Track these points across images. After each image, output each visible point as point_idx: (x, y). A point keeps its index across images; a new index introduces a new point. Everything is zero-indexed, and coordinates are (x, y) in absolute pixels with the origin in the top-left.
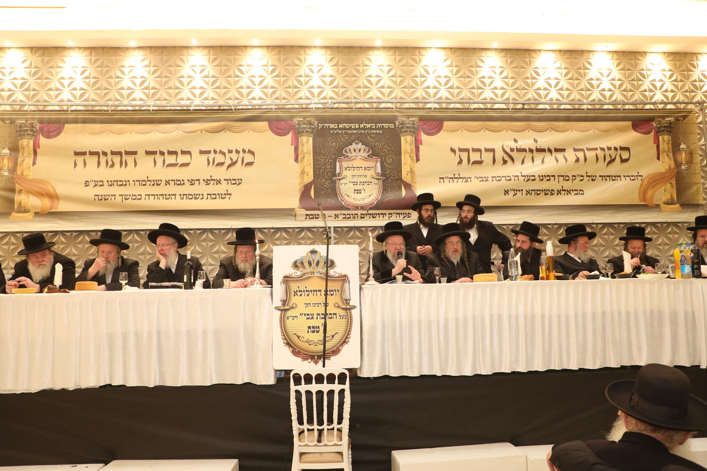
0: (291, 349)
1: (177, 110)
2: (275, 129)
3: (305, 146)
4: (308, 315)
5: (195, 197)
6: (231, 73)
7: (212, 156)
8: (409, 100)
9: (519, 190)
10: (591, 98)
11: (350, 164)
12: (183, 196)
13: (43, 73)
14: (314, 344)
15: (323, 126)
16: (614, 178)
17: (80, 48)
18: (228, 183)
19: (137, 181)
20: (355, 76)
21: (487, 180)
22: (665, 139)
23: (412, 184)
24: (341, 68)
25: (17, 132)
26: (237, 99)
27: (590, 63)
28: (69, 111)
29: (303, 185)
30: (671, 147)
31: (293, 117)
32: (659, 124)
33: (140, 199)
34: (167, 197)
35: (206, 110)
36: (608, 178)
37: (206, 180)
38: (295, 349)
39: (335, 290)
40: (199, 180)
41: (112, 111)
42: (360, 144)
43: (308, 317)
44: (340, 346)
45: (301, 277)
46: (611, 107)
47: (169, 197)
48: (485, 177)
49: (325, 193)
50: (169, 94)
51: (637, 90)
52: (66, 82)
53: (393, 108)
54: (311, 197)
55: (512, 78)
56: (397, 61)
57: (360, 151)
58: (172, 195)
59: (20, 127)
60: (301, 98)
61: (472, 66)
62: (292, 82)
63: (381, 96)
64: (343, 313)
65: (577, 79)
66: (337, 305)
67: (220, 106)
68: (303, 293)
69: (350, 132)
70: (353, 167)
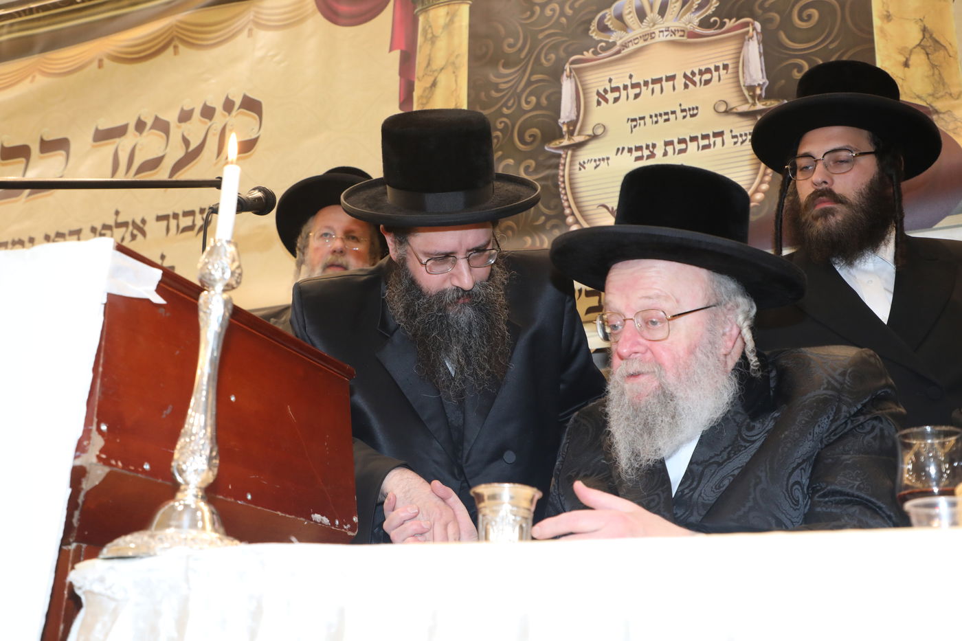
2: (335, 5)
3: (442, 44)
7: (125, 144)
11: (620, 75)
18: (168, 229)
23: (938, 105)
37: (99, 227)
40: (80, 232)
57: (662, 13)
70: (634, 86)
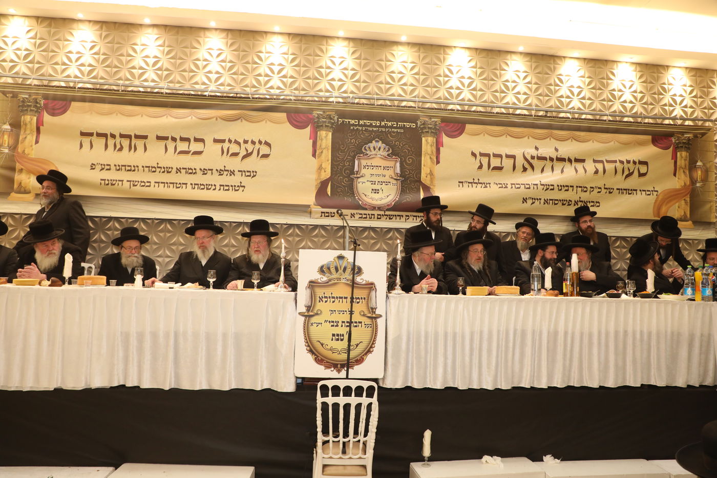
0: (314, 357)
1: (192, 95)
2: (294, 122)
3: (324, 141)
4: (333, 322)
5: (208, 187)
6: (250, 59)
7: (226, 145)
8: (431, 100)
9: (537, 199)
10: (612, 109)
11: (369, 162)
12: (195, 186)
13: (49, 46)
14: (338, 353)
15: (343, 121)
16: (630, 191)
17: (90, 21)
18: (242, 175)
19: (146, 167)
20: (377, 71)
21: (506, 187)
22: (682, 155)
23: (431, 187)
24: (363, 62)
25: (19, 106)
26: (254, 87)
27: (613, 74)
28: (77, 88)
29: (319, 181)
30: (687, 164)
31: (312, 110)
32: (678, 140)
33: (149, 186)
34: (178, 185)
35: (222, 97)
36: (625, 191)
37: (219, 170)
38: (318, 357)
39: (362, 298)
40: (212, 170)
41: (122, 91)
42: (381, 142)
43: (333, 324)
44: (364, 355)
45: (328, 282)
46: (631, 120)
47: (179, 186)
48: (504, 184)
49: (341, 191)
50: (183, 77)
51: (658, 103)
52: (74, 57)
53: (415, 107)
54: (328, 195)
55: (536, 83)
56: (421, 59)
57: (379, 149)
58: (183, 184)
59: (23, 101)
60: (321, 90)
61: (496, 69)
62: (312, 72)
63: (402, 94)
64: (368, 321)
65: (600, 89)
66: (362, 314)
67: (237, 94)
68: (329, 299)
69: (370, 129)
70: (372, 166)
